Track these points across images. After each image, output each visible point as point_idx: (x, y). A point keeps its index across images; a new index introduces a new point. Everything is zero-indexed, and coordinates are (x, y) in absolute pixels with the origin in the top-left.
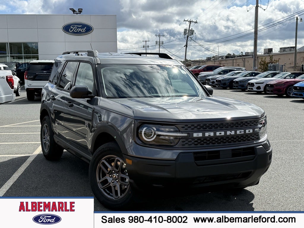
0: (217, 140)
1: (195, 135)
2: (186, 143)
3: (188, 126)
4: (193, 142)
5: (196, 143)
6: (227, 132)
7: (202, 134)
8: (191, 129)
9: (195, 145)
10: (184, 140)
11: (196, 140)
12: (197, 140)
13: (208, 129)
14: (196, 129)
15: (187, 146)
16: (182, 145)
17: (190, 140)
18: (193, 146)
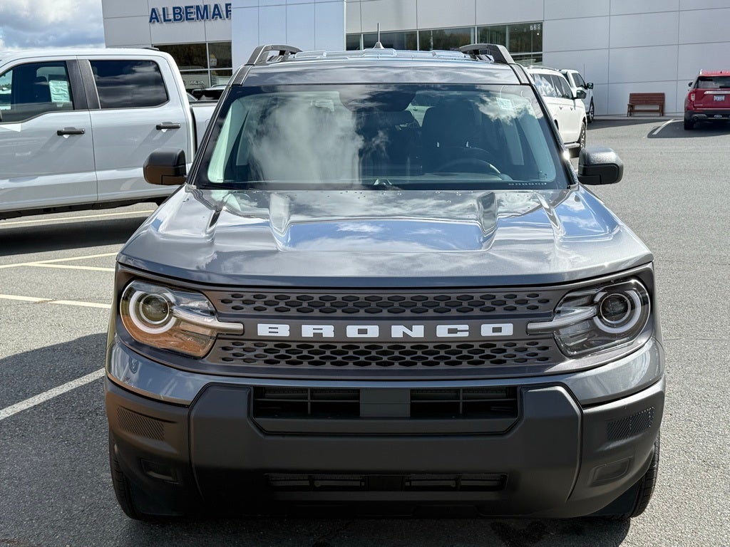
0: (354, 353)
1: (264, 330)
2: (234, 355)
3: (243, 298)
4: (260, 351)
5: (271, 356)
6: (393, 327)
7: (287, 327)
8: (255, 309)
9: (267, 362)
10: (228, 343)
11: (271, 345)
12: (276, 346)
13: (316, 313)
14: (270, 311)
15: (237, 363)
16: (224, 359)
17: (249, 344)
18: (260, 364)
